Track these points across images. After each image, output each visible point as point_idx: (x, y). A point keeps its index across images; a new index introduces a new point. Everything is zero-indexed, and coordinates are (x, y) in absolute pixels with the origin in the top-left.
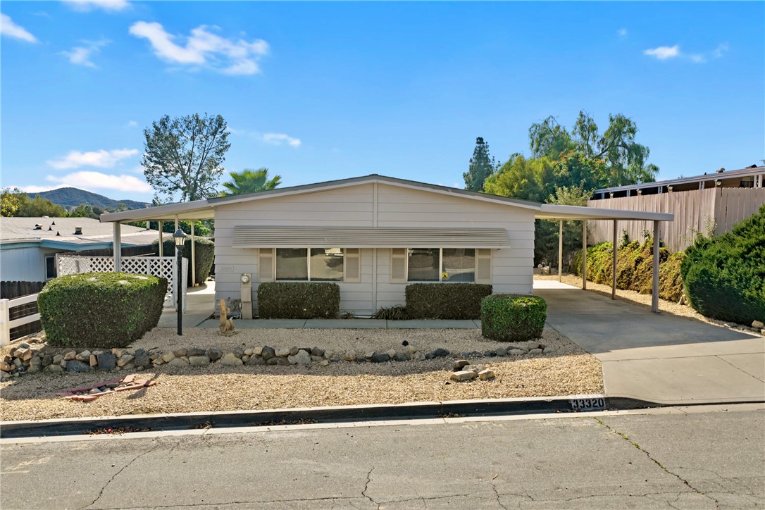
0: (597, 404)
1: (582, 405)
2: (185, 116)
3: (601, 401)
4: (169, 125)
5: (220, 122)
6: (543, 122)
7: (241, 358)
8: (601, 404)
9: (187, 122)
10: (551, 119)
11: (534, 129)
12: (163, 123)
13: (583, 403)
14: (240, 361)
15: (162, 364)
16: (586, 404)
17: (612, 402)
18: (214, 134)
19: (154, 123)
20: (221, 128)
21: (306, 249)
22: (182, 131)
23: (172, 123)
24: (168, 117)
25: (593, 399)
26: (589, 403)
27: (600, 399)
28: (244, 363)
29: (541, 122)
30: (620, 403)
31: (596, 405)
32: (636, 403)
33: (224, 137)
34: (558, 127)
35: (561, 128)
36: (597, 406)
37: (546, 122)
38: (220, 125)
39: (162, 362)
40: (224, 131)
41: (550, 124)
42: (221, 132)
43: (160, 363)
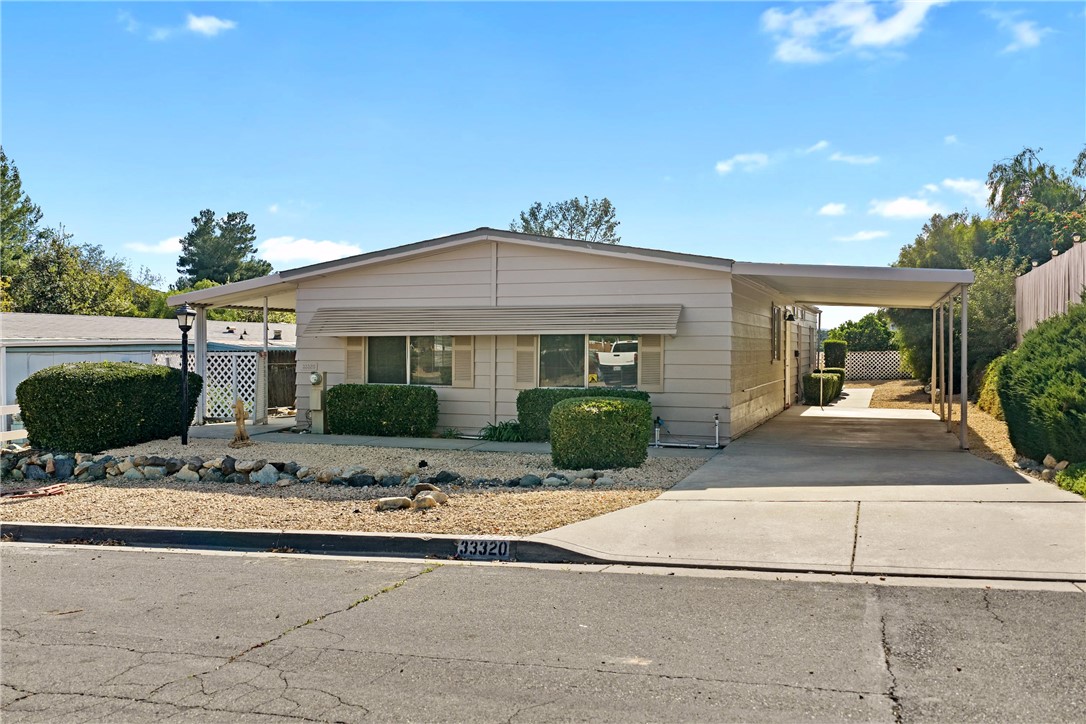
0: (496, 551)
1: (473, 550)
2: (562, 201)
3: (503, 546)
4: (540, 216)
5: (606, 208)
6: (1013, 162)
7: (197, 472)
8: (503, 551)
9: (564, 209)
10: (1027, 155)
11: (999, 174)
12: (533, 214)
13: (475, 548)
14: (196, 476)
15: (116, 475)
16: (480, 548)
17: (520, 548)
18: (597, 224)
19: (523, 214)
20: (606, 216)
21: (405, 337)
22: (558, 222)
23: (544, 212)
24: (539, 205)
25: (492, 542)
26: (485, 548)
27: (502, 542)
28: (201, 478)
29: (1009, 163)
30: (533, 551)
31: (493, 551)
32: (557, 554)
33: (611, 228)
34: (1041, 169)
35: (1047, 170)
36: (495, 554)
37: (1017, 160)
38: (606, 213)
39: (117, 471)
40: (612, 221)
41: (1026, 164)
42: (607, 222)
43: (113, 473)
